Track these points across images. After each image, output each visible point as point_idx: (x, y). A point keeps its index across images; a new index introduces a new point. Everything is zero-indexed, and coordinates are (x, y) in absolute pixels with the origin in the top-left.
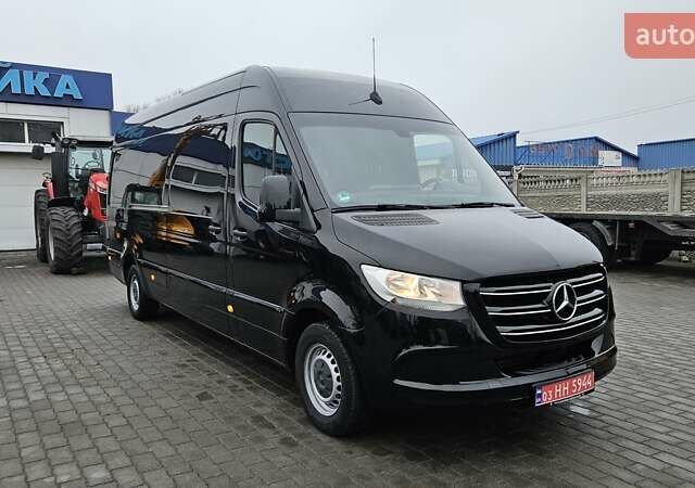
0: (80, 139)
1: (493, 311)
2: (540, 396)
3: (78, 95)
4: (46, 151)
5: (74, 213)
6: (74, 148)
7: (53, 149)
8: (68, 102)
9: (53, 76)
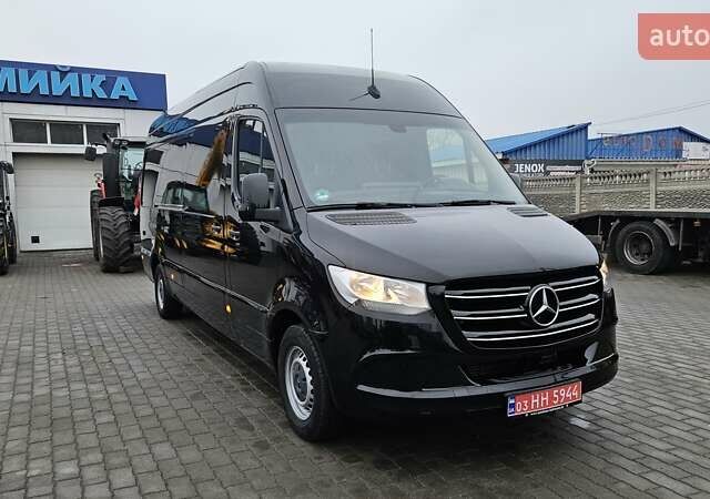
0: (130, 140)
1: (460, 315)
2: (513, 406)
3: (133, 97)
4: (97, 153)
5: (121, 213)
6: (125, 148)
7: (105, 151)
8: (123, 103)
9: (110, 77)
